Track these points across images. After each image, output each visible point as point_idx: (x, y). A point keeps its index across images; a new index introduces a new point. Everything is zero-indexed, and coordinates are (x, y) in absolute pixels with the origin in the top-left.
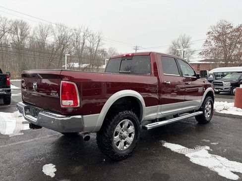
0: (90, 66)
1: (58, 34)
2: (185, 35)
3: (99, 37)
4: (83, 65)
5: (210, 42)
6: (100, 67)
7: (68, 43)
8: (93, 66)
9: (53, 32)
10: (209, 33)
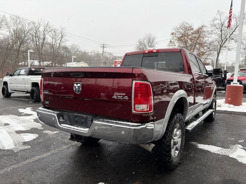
0: (52, 64)
1: (13, 27)
2: (150, 34)
3: (61, 33)
4: (44, 63)
5: (174, 42)
6: (64, 65)
7: (26, 38)
8: (55, 64)
9: (7, 24)
10: (173, 34)
